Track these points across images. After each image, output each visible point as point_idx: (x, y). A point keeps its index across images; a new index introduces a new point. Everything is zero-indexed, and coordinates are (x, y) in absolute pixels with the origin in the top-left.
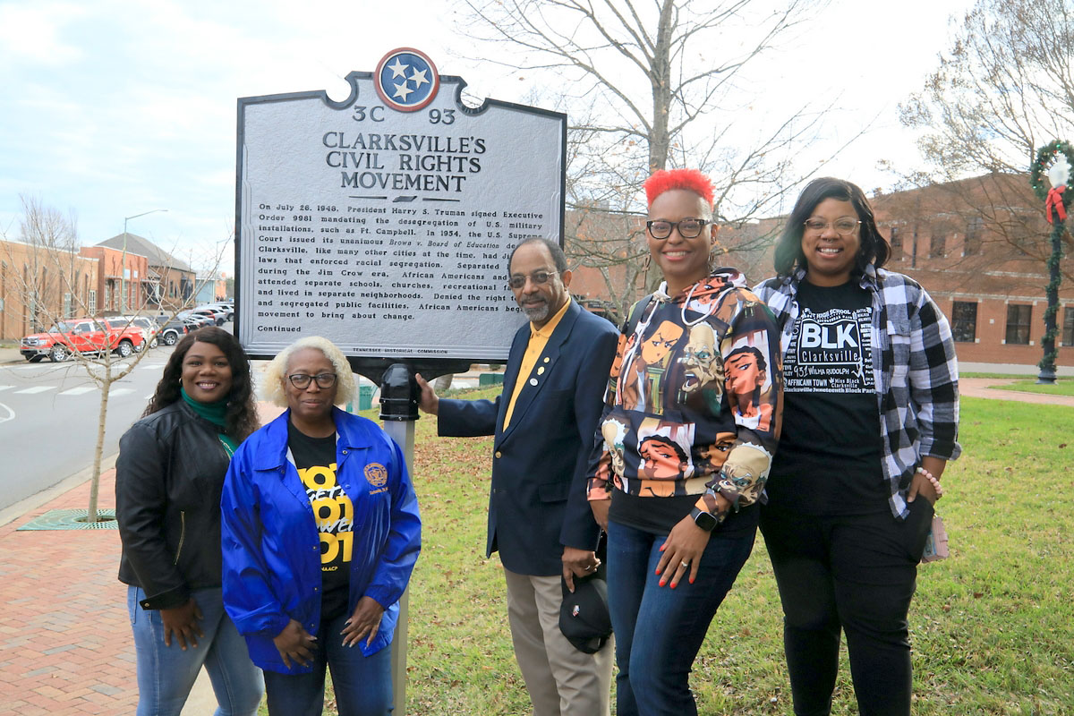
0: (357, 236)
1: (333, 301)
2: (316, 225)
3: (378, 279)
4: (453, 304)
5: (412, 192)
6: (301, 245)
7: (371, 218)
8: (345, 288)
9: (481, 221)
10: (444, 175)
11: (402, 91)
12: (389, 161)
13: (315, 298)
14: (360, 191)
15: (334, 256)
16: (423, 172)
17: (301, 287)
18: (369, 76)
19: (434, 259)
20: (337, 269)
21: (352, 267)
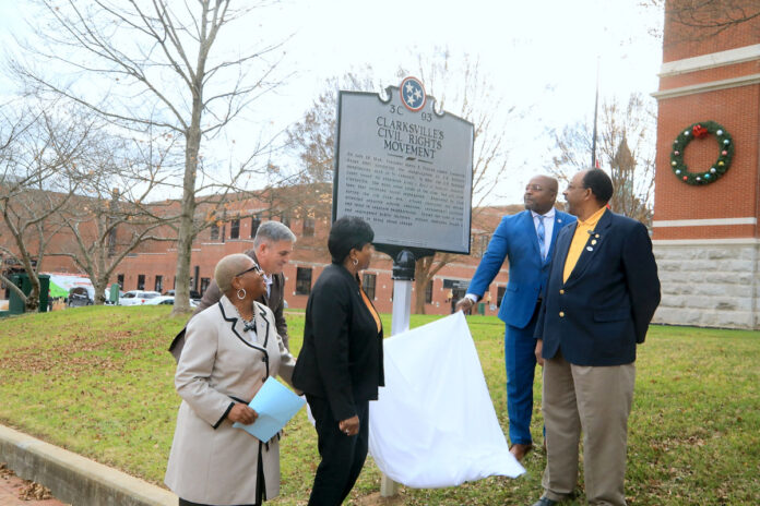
0: (391, 176)
1: (379, 211)
2: (373, 168)
3: (399, 202)
4: (430, 219)
5: (413, 156)
6: (365, 178)
7: (397, 167)
8: (384, 205)
9: (442, 175)
10: (427, 148)
11: (411, 100)
12: (405, 137)
13: (371, 210)
14: (392, 152)
15: (380, 187)
16: (418, 146)
17: (364, 202)
18: (397, 89)
19: (422, 193)
20: (382, 194)
21: (387, 194)
